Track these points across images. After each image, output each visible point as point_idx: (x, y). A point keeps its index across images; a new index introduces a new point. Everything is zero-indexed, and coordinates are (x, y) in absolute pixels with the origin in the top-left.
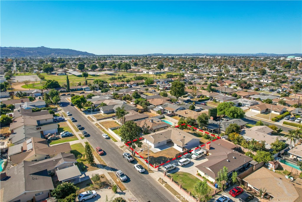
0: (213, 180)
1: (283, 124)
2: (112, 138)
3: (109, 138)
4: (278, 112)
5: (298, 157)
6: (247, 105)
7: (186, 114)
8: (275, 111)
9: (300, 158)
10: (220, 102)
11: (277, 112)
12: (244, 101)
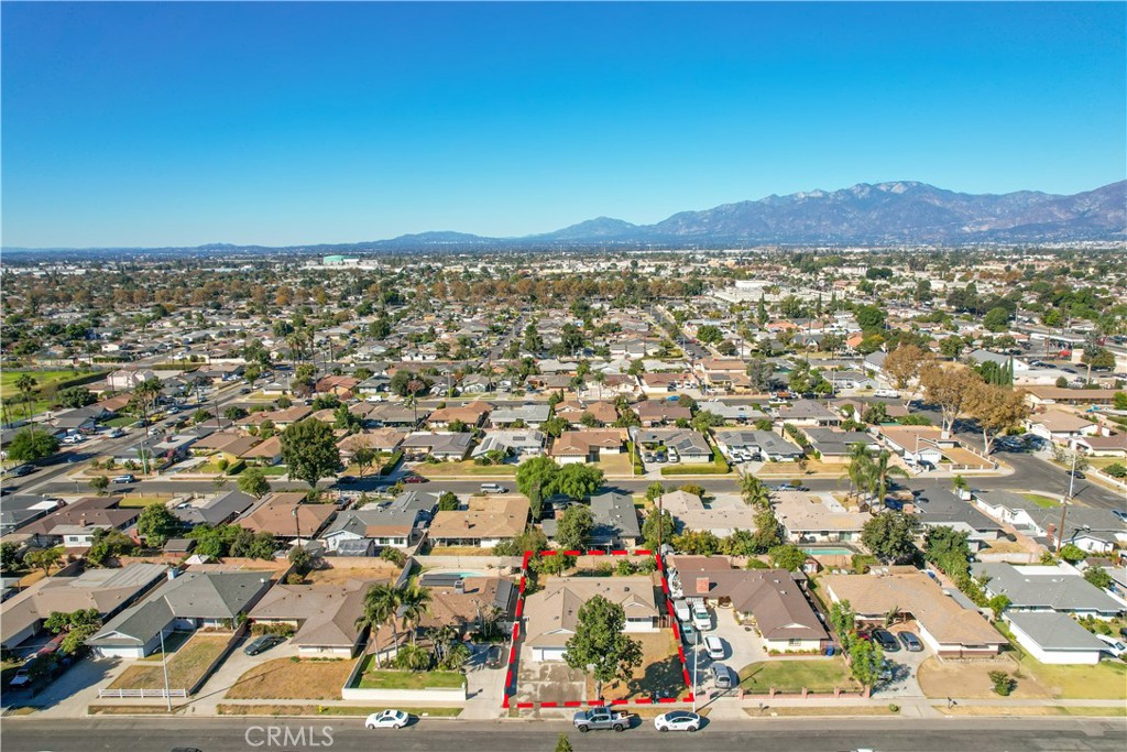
0: (816, 645)
1: (663, 474)
2: (422, 711)
3: (412, 720)
4: (616, 448)
5: (805, 533)
6: (529, 450)
7: (470, 527)
8: (608, 448)
9: (809, 533)
10: (450, 458)
11: (612, 448)
12: (515, 439)
